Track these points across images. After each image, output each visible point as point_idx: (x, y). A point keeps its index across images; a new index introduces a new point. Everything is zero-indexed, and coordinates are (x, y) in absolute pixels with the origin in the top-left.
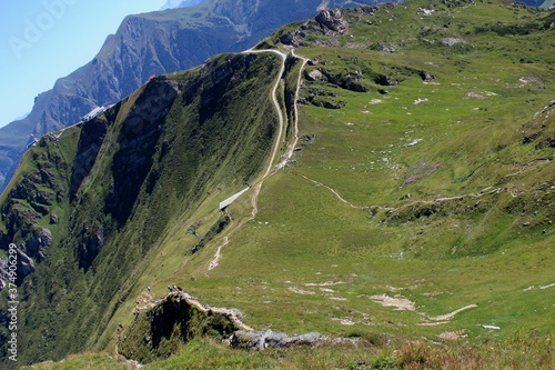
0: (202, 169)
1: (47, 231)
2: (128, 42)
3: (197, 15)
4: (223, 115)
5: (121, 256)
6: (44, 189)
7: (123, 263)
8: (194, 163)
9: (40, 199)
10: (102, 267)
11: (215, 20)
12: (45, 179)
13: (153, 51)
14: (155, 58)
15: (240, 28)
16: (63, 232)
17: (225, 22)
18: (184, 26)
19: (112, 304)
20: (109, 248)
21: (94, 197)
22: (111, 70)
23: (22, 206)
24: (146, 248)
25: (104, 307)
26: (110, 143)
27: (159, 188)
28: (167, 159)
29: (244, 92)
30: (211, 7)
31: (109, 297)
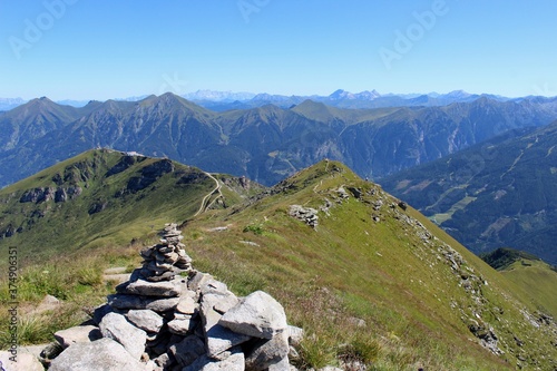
0: (163, 206)
1: (81, 189)
2: (161, 106)
3: (206, 116)
4: (184, 191)
5: (109, 220)
6: (90, 170)
7: (108, 222)
8: (162, 202)
9: (86, 174)
10: (98, 218)
11: (214, 125)
12: (94, 166)
13: (171, 119)
14: (170, 124)
15: (224, 137)
16: (88, 194)
17: (218, 129)
18: (195, 117)
19: (95, 236)
20: (105, 213)
21: (112, 188)
22: (142, 114)
23: (77, 172)
24: (122, 222)
25: (90, 235)
26: (132, 170)
27: (142, 202)
28: (152, 193)
29: (197, 188)
30: (217, 116)
31: (95, 232)
